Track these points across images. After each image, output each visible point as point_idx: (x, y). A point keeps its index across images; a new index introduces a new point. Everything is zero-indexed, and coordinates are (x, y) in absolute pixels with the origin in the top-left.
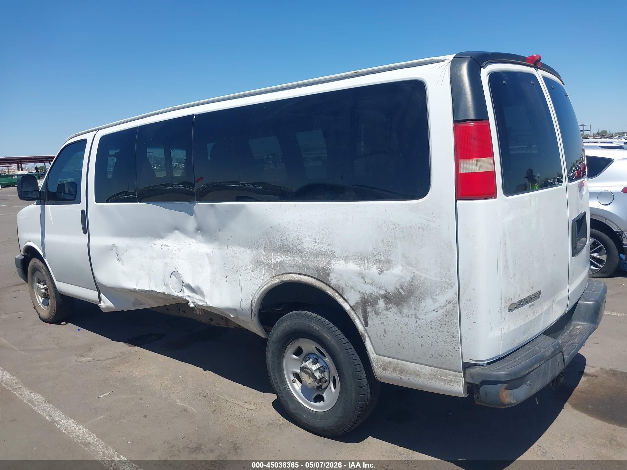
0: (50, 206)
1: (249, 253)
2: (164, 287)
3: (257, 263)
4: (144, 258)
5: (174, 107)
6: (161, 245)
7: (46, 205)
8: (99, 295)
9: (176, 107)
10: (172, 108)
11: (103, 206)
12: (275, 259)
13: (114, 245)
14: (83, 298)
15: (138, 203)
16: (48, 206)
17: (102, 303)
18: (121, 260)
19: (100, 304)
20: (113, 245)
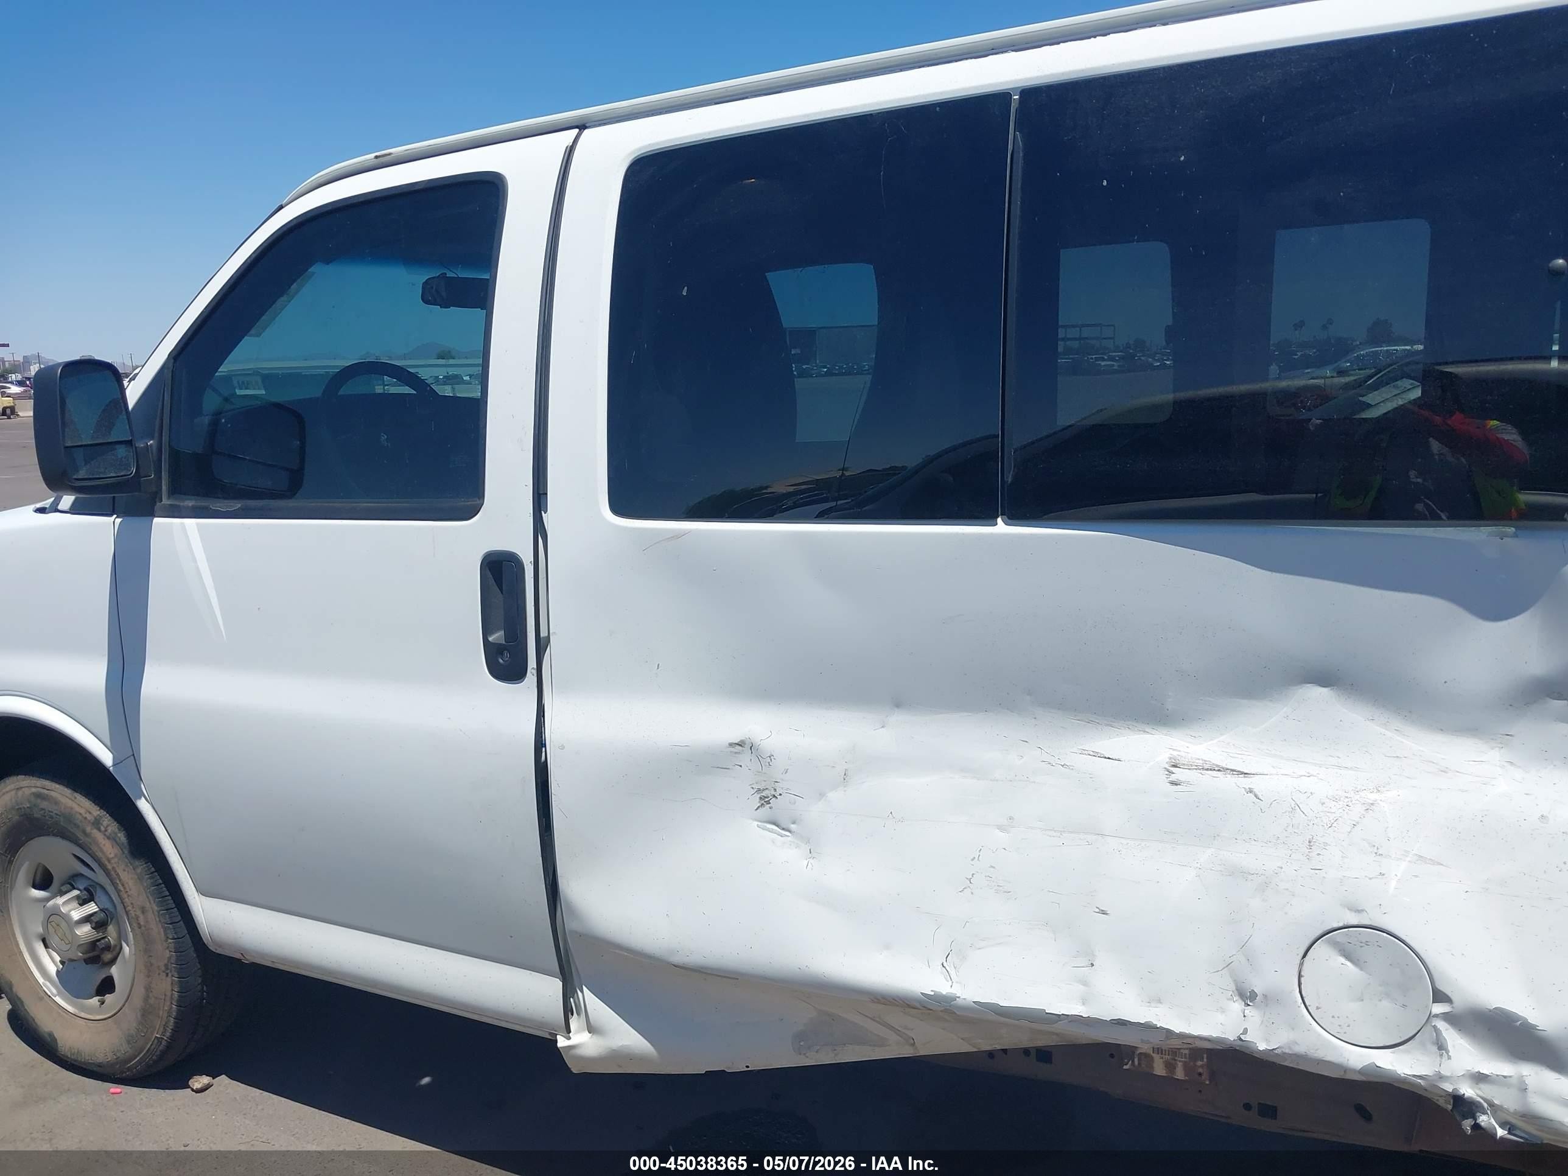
0: (197, 524)
2: (1237, 1006)
4: (1001, 828)
7: (156, 520)
8: (568, 993)
11: (678, 535)
13: (741, 744)
15: (1001, 527)
16: (183, 525)
17: (578, 1032)
18: (793, 827)
19: (569, 1038)
20: (731, 745)
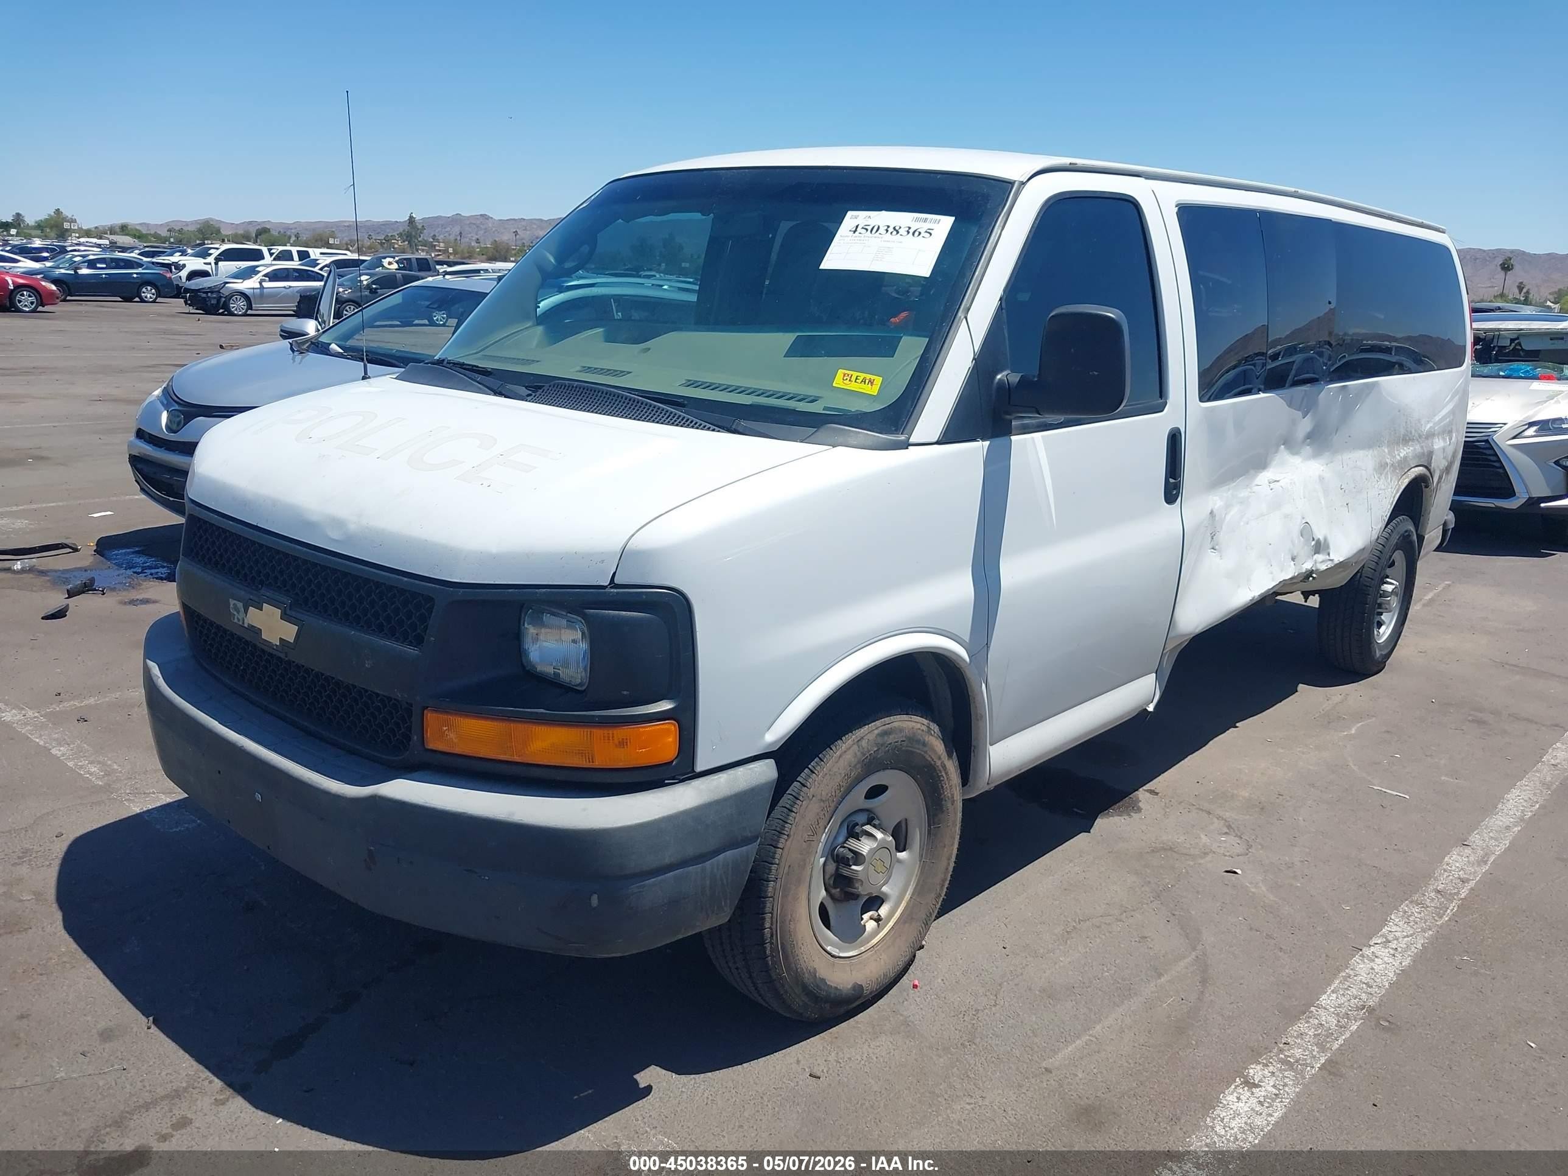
0: (1042, 436)
1: (1370, 456)
2: (1292, 563)
3: (1382, 467)
5: (1297, 190)
6: (1267, 482)
8: (1156, 680)
9: (1300, 191)
10: (1293, 190)
12: (1399, 455)
13: (1211, 513)
14: (1086, 734)
16: (1031, 439)
18: (1217, 547)
20: (1209, 514)
